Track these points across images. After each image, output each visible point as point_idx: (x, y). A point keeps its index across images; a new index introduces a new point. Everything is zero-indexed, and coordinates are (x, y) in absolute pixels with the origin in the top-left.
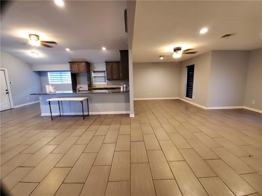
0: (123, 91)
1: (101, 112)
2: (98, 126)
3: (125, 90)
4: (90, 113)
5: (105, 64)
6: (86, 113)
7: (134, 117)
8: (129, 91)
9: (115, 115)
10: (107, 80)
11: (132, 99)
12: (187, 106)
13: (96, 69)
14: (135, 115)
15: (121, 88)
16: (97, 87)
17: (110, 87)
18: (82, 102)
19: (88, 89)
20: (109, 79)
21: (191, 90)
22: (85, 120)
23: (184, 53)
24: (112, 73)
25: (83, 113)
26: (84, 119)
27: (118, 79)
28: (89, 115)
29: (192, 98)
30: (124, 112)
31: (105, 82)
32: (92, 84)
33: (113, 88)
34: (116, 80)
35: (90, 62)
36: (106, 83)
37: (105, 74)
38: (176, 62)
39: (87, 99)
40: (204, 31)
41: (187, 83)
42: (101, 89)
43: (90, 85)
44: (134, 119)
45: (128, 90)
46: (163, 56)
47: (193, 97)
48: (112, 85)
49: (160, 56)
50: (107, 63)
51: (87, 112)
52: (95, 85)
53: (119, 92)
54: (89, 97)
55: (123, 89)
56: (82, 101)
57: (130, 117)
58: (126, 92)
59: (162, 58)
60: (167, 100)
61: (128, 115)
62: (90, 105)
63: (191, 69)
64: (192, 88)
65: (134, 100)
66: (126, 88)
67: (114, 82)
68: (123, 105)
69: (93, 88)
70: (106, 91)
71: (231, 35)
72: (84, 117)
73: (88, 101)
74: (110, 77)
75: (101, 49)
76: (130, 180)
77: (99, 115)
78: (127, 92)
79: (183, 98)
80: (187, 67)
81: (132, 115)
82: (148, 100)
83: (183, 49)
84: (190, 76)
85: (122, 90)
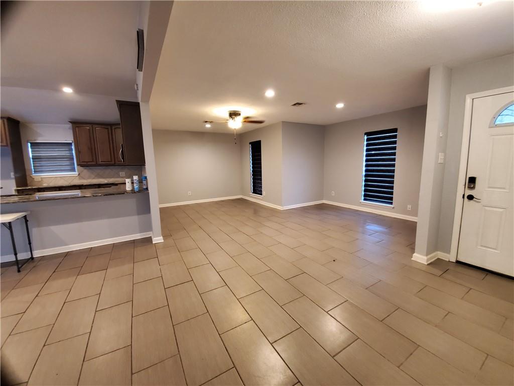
0: (132, 190)
1: (71, 246)
2: (71, 280)
3: (136, 186)
4: (37, 254)
5: (70, 125)
6: (23, 256)
7: (163, 241)
8: (147, 189)
9: (114, 246)
10: (78, 165)
11: (155, 206)
12: (256, 209)
13: (40, 138)
14: (165, 237)
15: (125, 183)
16: (45, 185)
17: (88, 184)
18: (9, 226)
19: (18, 191)
20: (85, 163)
21: (259, 181)
22: (23, 273)
23: (245, 121)
24: (92, 150)
25: (16, 254)
26: (19, 271)
27: (111, 164)
28: (32, 258)
29: (261, 194)
30: (138, 236)
31: (73, 170)
32: (28, 178)
33: (99, 186)
34: (107, 165)
35: (19, 119)
36: (76, 173)
37: (71, 150)
38: (234, 134)
39: (25, 217)
40: (270, 93)
41: (252, 169)
42: (60, 188)
43: (23, 181)
44: (165, 246)
45: (145, 187)
46: (211, 122)
47: (264, 193)
48: (94, 178)
49: (206, 122)
50: (77, 124)
51: (26, 251)
52: (40, 180)
53: (123, 193)
54: (31, 211)
55: (133, 186)
56: (10, 223)
57: (153, 243)
58: (139, 191)
59: (208, 126)
60: (222, 201)
61: (149, 240)
62: (35, 232)
63: (256, 148)
64: (260, 177)
65: (160, 208)
66: (140, 182)
67: (99, 170)
68: (134, 220)
69: (34, 188)
70: (77, 193)
71: (302, 104)
72: (20, 266)
73: (26, 221)
74: (87, 158)
75: (58, 90)
76: (179, 352)
77: (67, 254)
78: (143, 192)
79: (249, 196)
80: (250, 143)
81: (158, 239)
82: (188, 205)
83: (243, 115)
84: (257, 158)
85: (128, 187)
